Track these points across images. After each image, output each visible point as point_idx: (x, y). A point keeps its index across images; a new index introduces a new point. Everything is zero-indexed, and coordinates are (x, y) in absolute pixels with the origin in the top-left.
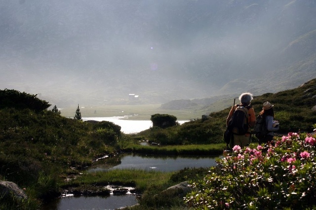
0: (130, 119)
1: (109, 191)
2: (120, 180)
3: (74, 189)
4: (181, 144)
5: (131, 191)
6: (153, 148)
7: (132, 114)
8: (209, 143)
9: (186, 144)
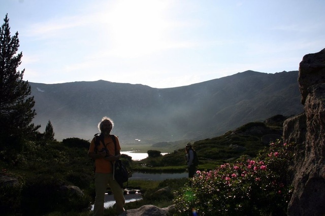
0: (136, 152)
1: (126, 192)
2: (132, 186)
3: (108, 190)
4: (163, 166)
5: (138, 192)
6: (149, 168)
7: (137, 150)
8: (178, 165)
9: (166, 166)
